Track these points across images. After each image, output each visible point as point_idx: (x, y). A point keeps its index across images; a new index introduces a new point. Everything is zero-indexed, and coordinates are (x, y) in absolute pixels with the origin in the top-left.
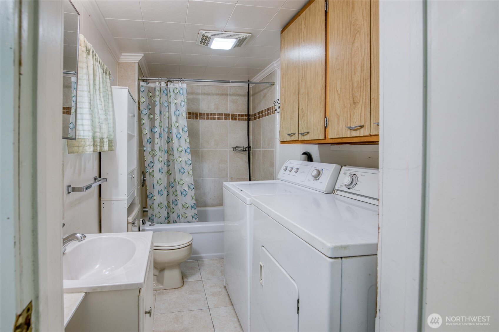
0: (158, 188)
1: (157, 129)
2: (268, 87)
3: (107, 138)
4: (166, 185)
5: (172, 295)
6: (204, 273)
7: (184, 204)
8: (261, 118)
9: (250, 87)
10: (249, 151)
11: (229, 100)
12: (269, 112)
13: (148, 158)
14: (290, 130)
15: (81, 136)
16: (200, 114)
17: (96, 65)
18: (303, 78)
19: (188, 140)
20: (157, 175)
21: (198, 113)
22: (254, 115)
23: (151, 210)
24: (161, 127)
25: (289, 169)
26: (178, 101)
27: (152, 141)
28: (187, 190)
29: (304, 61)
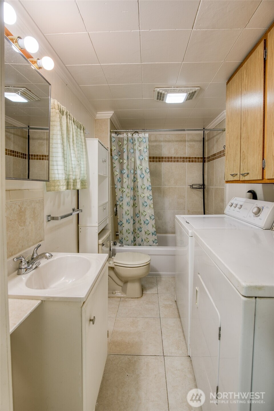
0: (126, 217)
1: (125, 171)
2: (220, 133)
3: (79, 179)
4: (132, 216)
5: (132, 303)
6: (160, 288)
7: (146, 231)
8: (214, 160)
9: (205, 134)
10: (204, 188)
11: (187, 146)
12: (220, 155)
13: (118, 194)
14: (233, 171)
15: (56, 178)
16: (162, 158)
17: (70, 123)
18: (244, 123)
19: (149, 180)
20: (126, 208)
21: (160, 157)
22: (208, 158)
23: (121, 234)
24: (128, 169)
25: (234, 205)
26: (142, 148)
27: (121, 181)
28: (149, 220)
29: (245, 108)
